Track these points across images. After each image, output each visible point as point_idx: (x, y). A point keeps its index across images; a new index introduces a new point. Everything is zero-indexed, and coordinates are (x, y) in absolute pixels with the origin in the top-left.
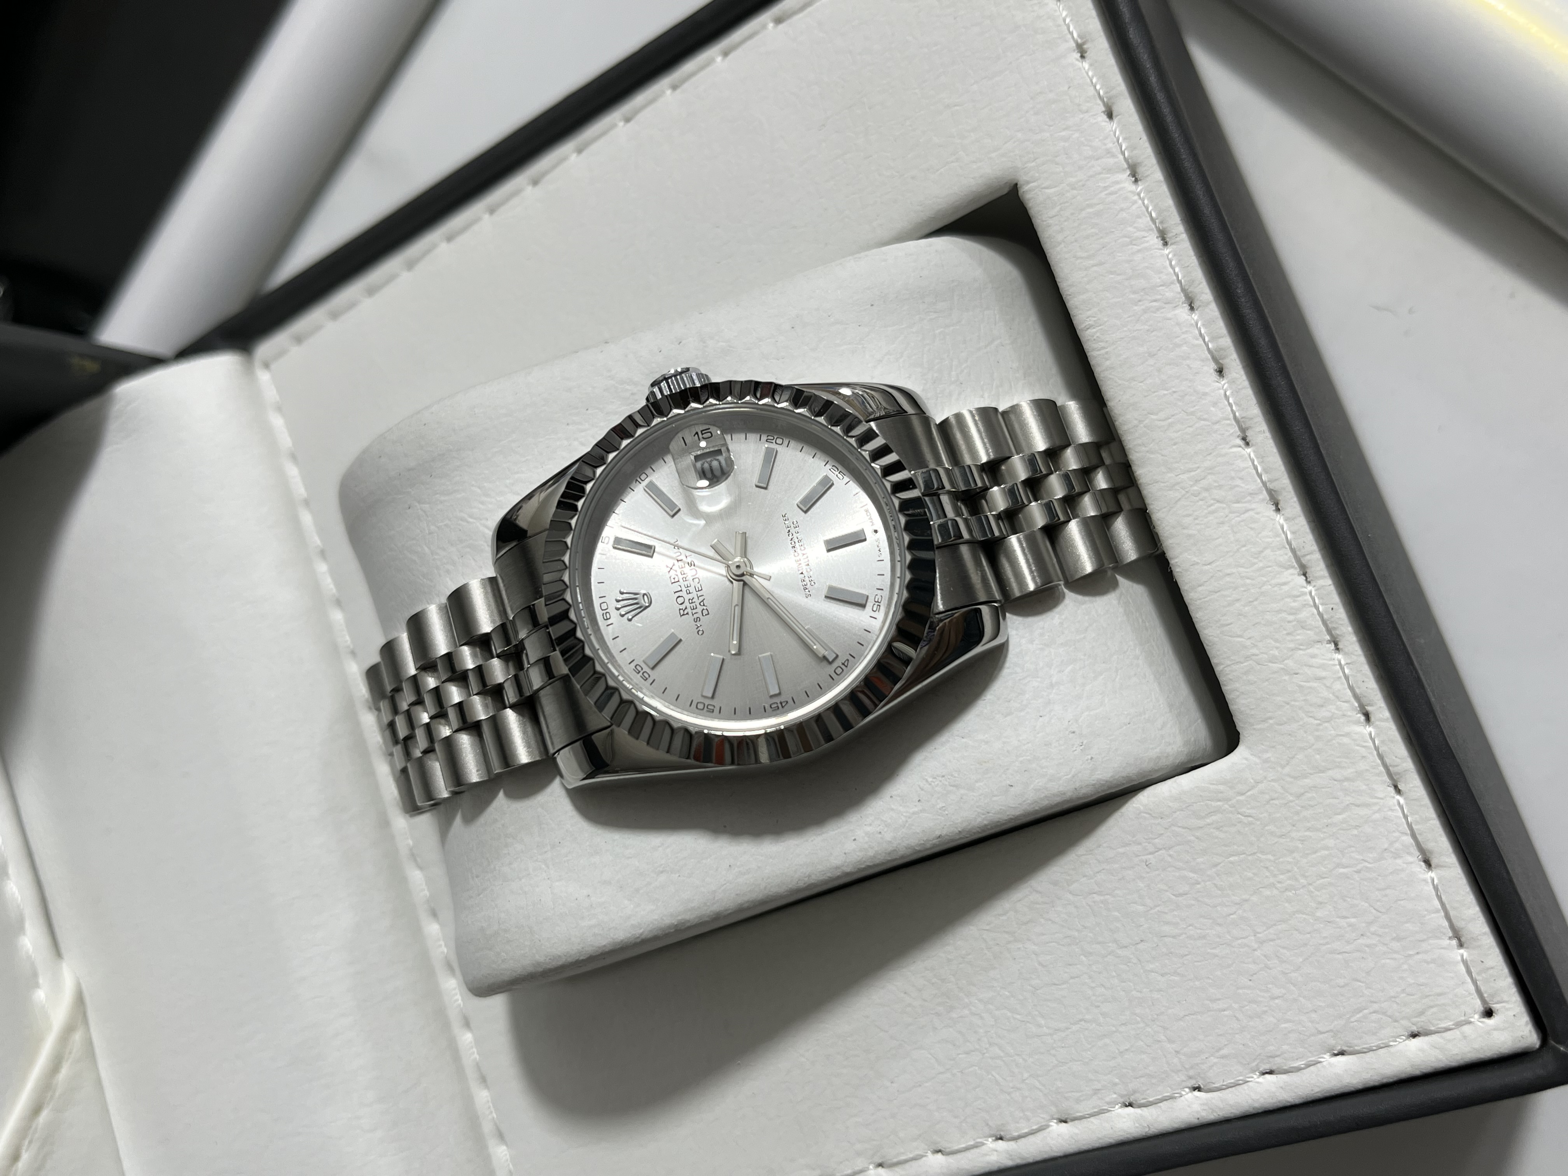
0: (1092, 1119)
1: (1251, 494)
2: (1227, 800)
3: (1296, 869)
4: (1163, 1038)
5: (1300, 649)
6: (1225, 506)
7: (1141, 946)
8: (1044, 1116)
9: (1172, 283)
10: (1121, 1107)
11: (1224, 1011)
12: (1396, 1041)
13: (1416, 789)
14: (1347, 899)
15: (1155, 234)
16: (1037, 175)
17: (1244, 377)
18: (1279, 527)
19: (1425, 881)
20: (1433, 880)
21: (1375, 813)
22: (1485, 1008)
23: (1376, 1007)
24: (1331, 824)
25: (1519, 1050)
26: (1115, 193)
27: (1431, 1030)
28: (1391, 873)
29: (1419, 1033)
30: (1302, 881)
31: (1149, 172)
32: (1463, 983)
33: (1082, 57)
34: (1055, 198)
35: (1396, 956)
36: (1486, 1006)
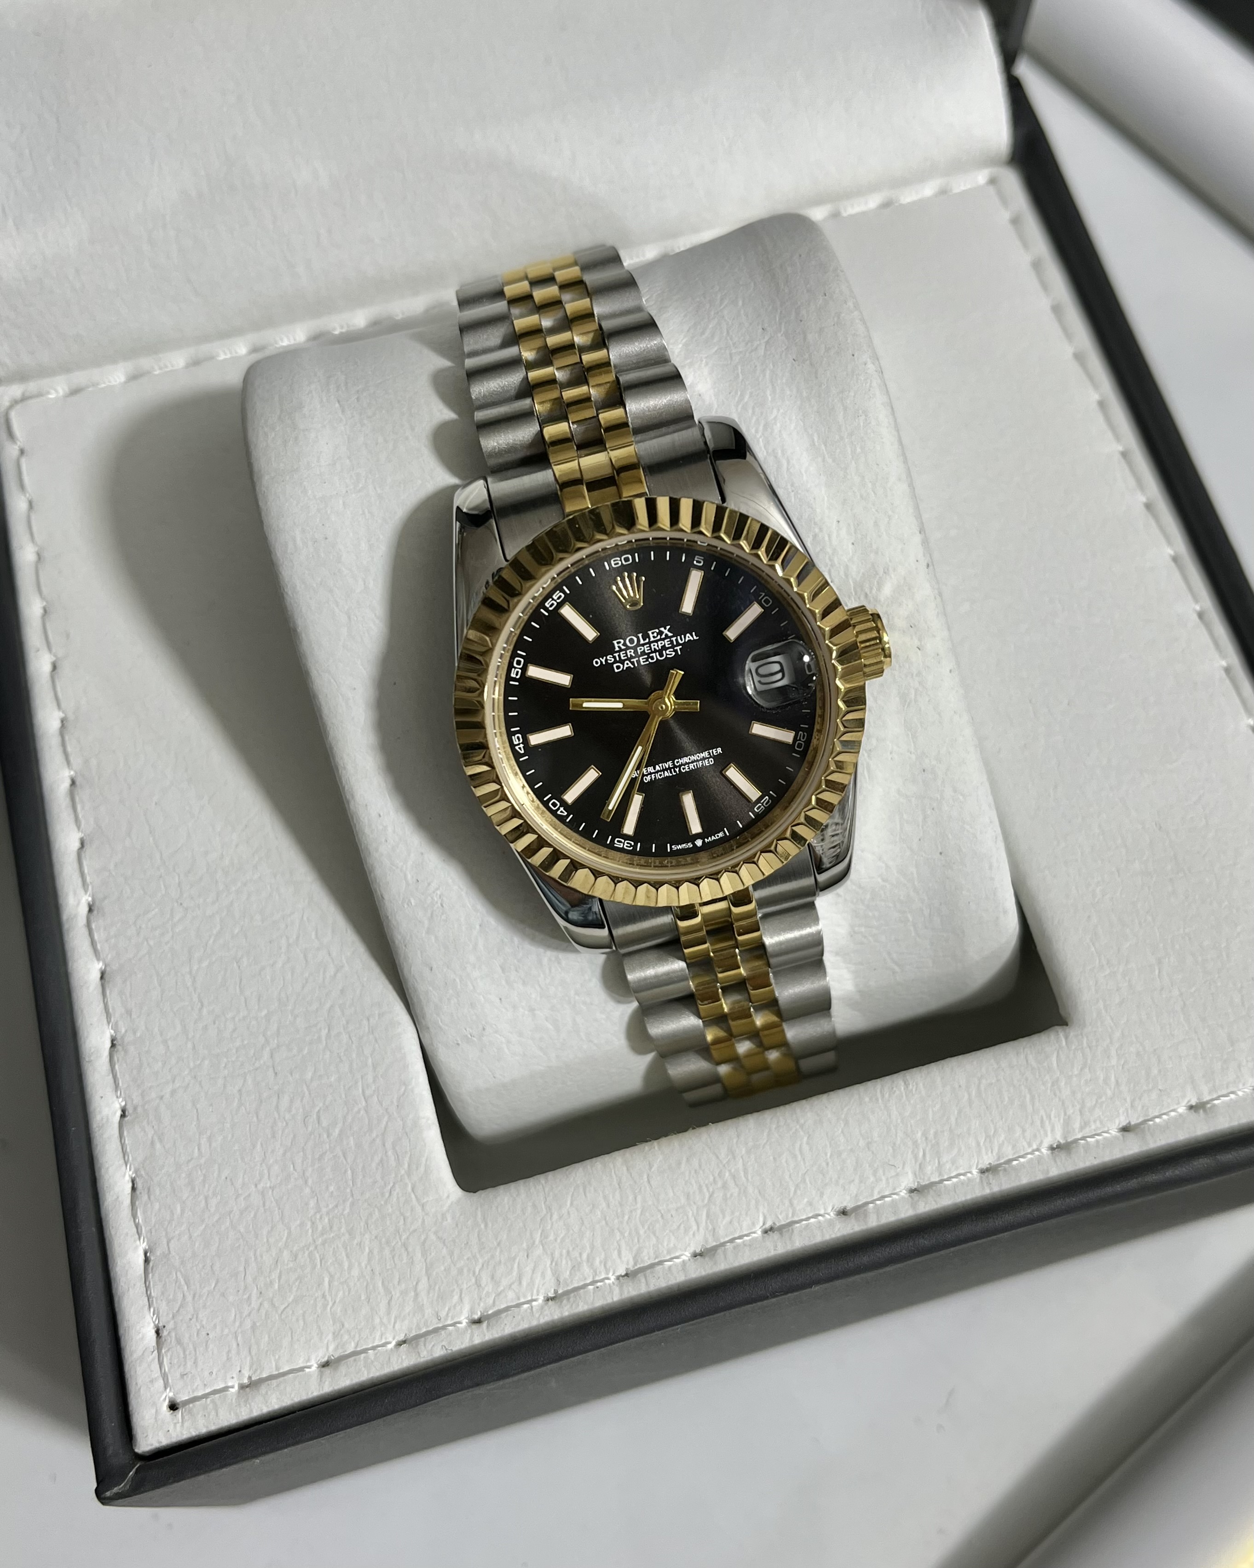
0: (102, 1005)
1: (714, 1231)
2: (409, 1173)
3: (332, 1235)
4: (178, 1085)
5: (551, 1264)
6: (706, 1201)
7: (271, 1071)
8: (109, 956)
9: (940, 1174)
10: (112, 1036)
11: (199, 1149)
12: (154, 1315)
13: (400, 1360)
14: (298, 1281)
15: (994, 1163)
16: (1073, 1047)
17: (833, 1236)
18: (677, 1254)
19: (309, 1360)
20: (309, 1367)
21: (381, 1318)
22: (178, 1404)
23: (189, 1298)
24: (373, 1273)
25: (134, 1432)
26: (1041, 1126)
27: (161, 1350)
28: (320, 1328)
29: (161, 1337)
30: (320, 1240)
31: (1059, 1163)
32: (205, 1385)
33: (1191, 1107)
34: (1045, 1064)
35: (237, 1324)
36: (181, 1404)
